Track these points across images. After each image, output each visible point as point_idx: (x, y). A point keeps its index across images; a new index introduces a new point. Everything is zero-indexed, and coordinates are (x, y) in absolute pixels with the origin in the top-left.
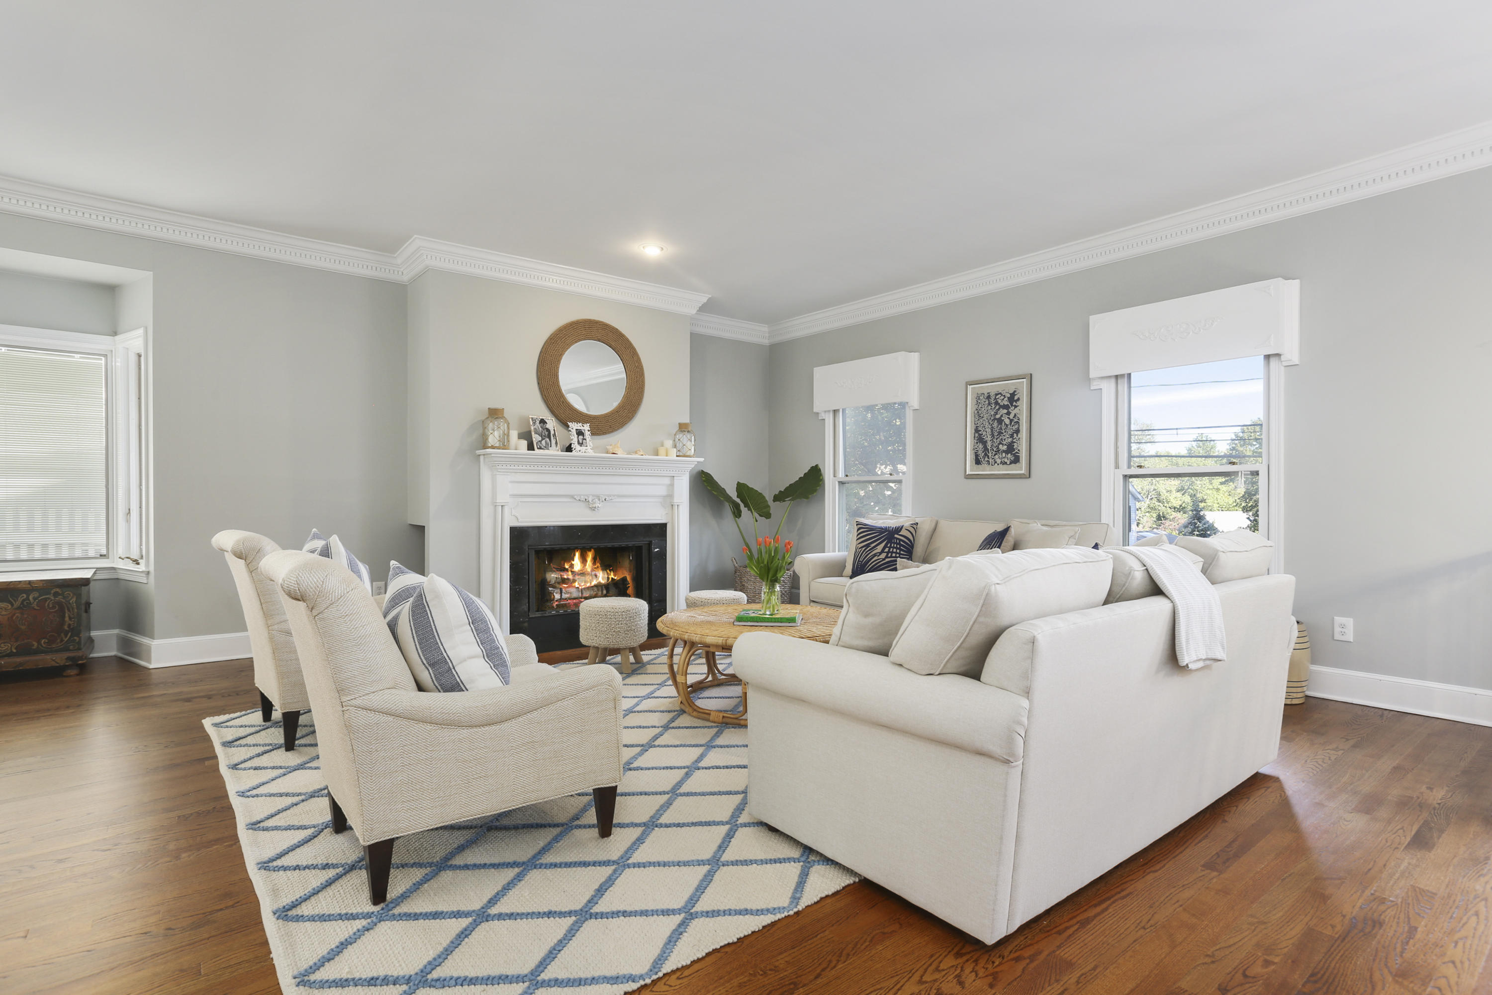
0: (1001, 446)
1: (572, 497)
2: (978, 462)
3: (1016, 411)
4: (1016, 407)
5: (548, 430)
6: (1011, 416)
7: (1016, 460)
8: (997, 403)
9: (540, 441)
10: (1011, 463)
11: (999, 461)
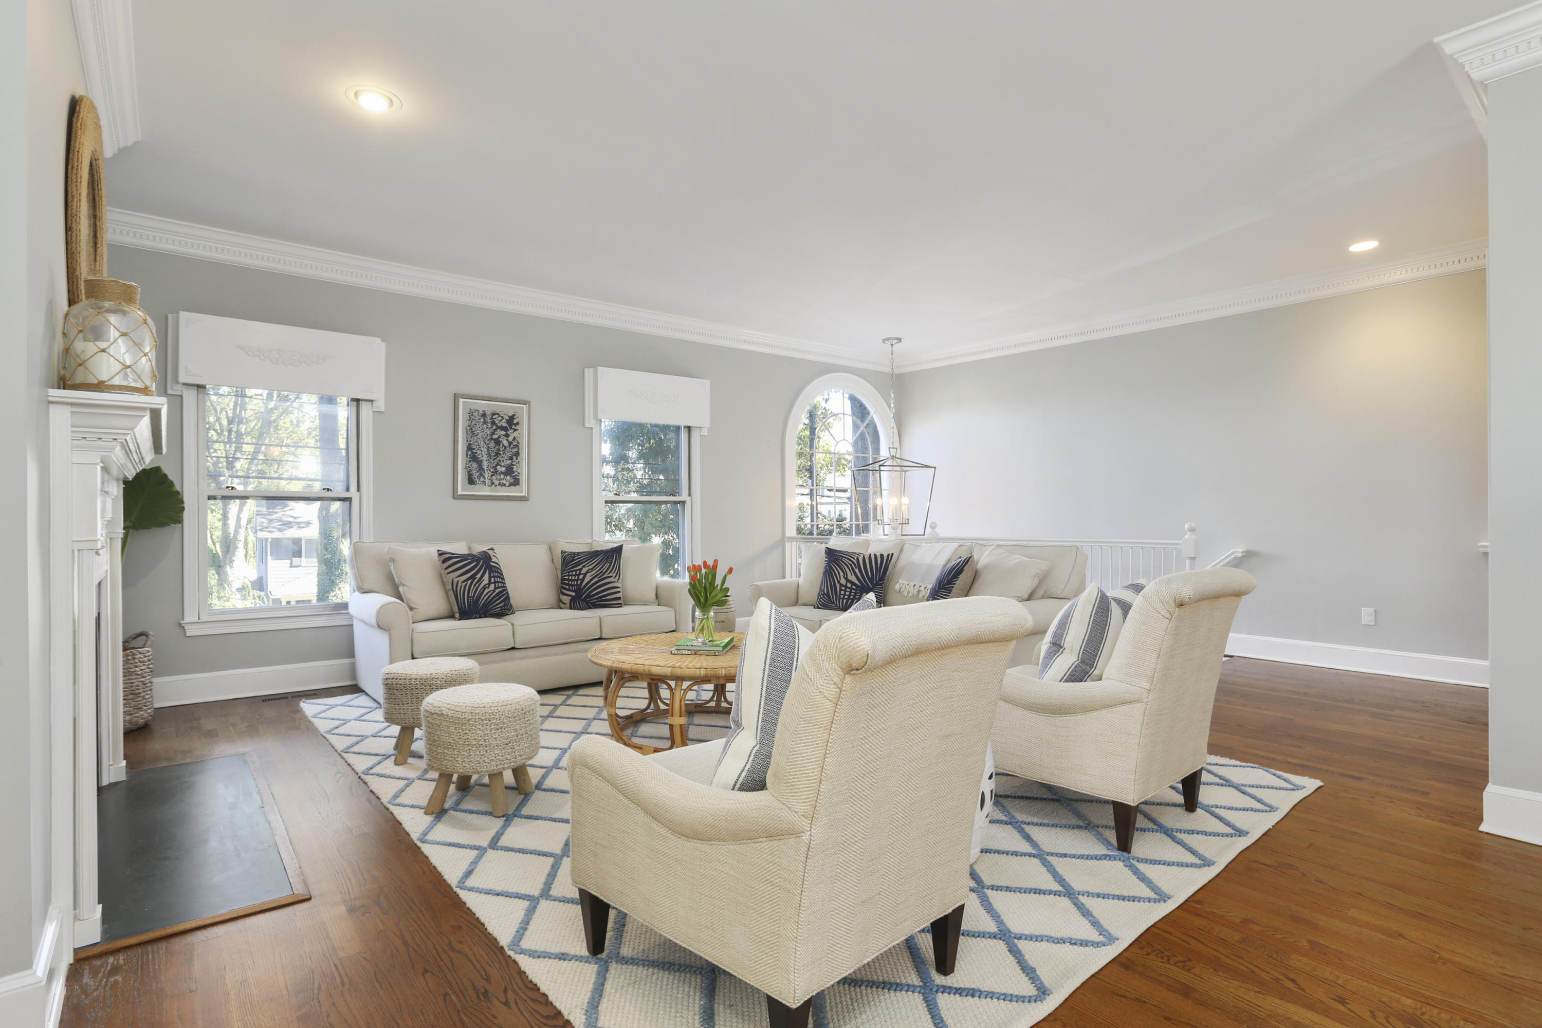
0: (498, 467)
2: (471, 481)
3: (516, 434)
4: (515, 430)
6: (510, 439)
7: (516, 482)
8: (493, 423)
10: (510, 485)
11: (497, 482)
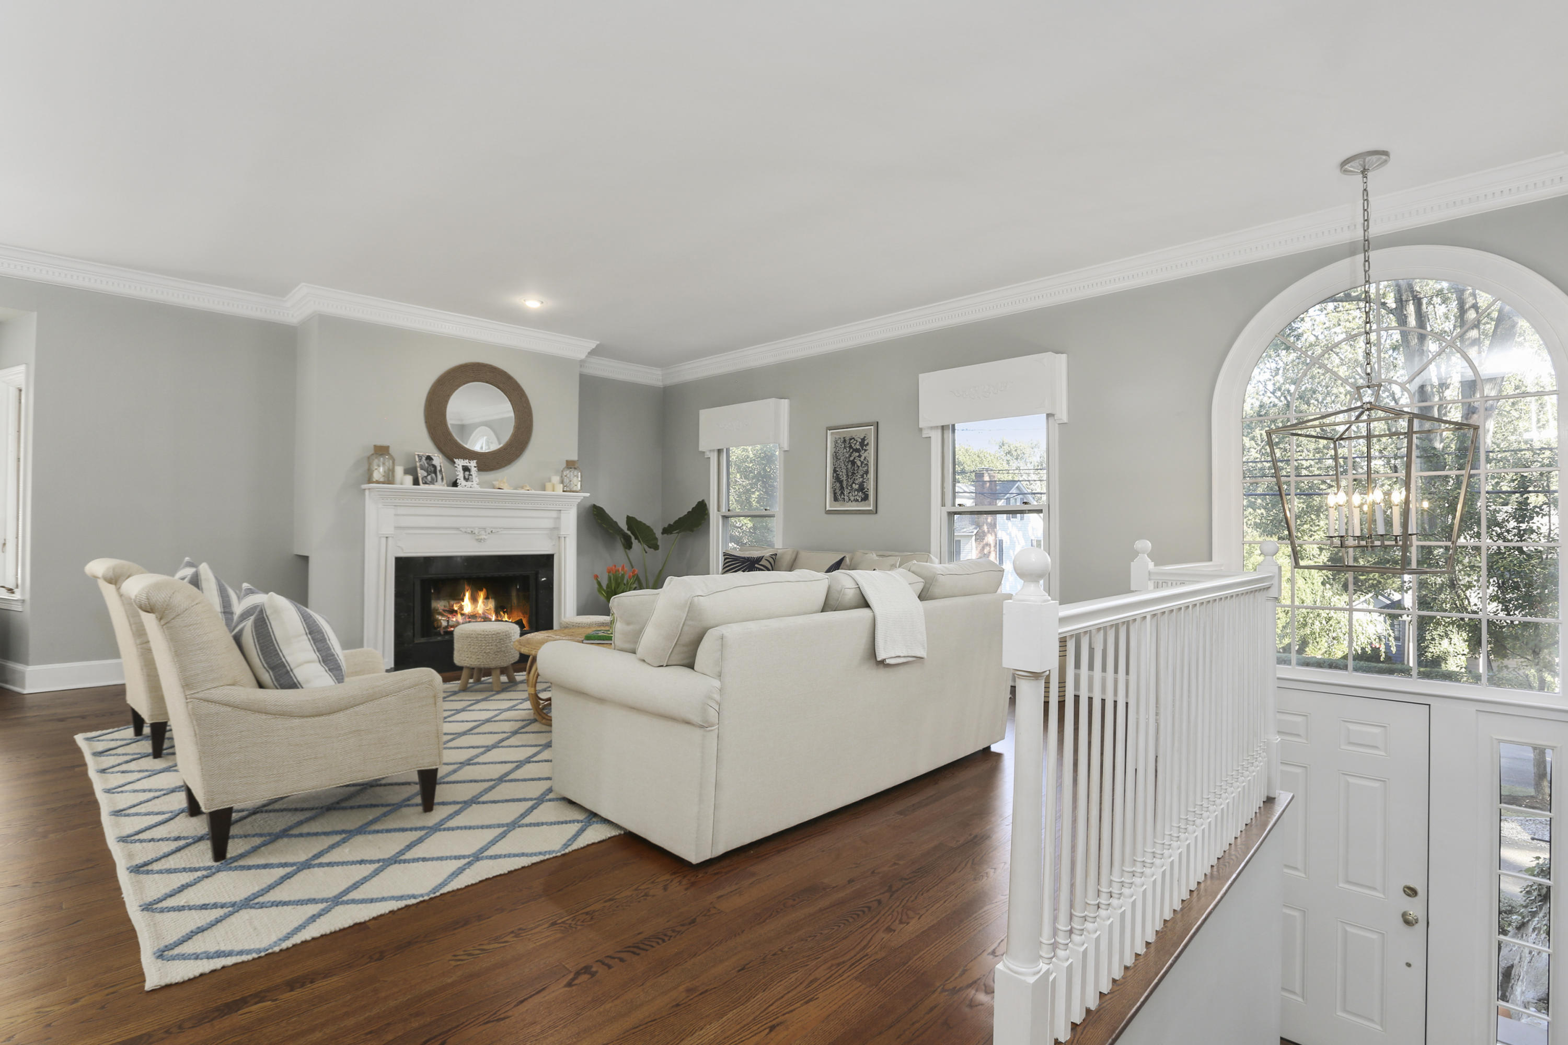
0: (854, 485)
1: (458, 529)
2: (836, 499)
3: (866, 454)
4: (866, 450)
5: (434, 467)
6: (862, 459)
7: (866, 498)
8: (851, 447)
9: (426, 477)
10: (862, 501)
11: (852, 498)
